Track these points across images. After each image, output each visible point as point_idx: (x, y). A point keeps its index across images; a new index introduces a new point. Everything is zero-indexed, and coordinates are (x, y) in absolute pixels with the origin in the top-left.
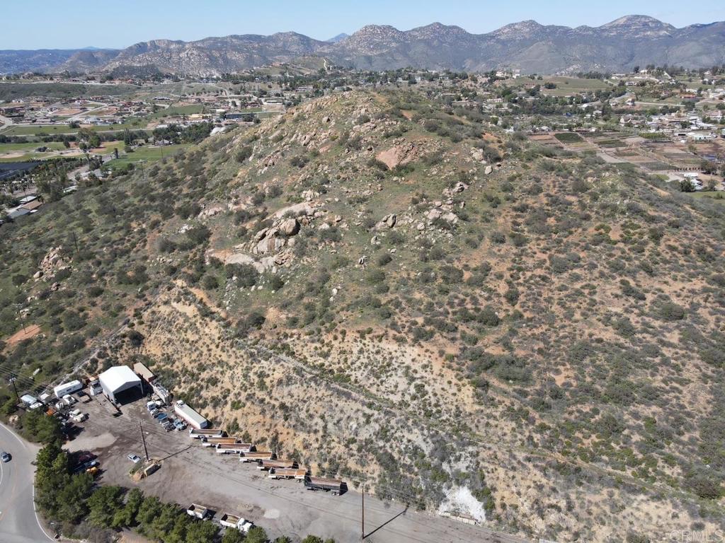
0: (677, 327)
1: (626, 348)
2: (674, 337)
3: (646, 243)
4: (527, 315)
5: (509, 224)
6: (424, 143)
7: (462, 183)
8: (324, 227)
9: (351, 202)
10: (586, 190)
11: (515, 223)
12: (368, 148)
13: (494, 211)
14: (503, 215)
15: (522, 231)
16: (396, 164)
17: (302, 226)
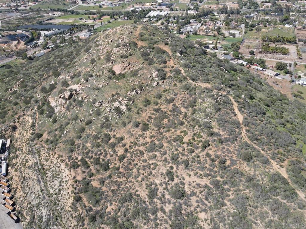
0: (175, 203)
1: (146, 204)
2: (168, 208)
3: (197, 148)
4: (121, 170)
5: (147, 117)
6: (135, 64)
7: (138, 90)
8: (80, 99)
9: (94, 89)
10: (194, 106)
11: (150, 118)
12: (111, 62)
13: (144, 108)
14: (147, 111)
15: (151, 123)
16: (119, 73)
17: (73, 96)
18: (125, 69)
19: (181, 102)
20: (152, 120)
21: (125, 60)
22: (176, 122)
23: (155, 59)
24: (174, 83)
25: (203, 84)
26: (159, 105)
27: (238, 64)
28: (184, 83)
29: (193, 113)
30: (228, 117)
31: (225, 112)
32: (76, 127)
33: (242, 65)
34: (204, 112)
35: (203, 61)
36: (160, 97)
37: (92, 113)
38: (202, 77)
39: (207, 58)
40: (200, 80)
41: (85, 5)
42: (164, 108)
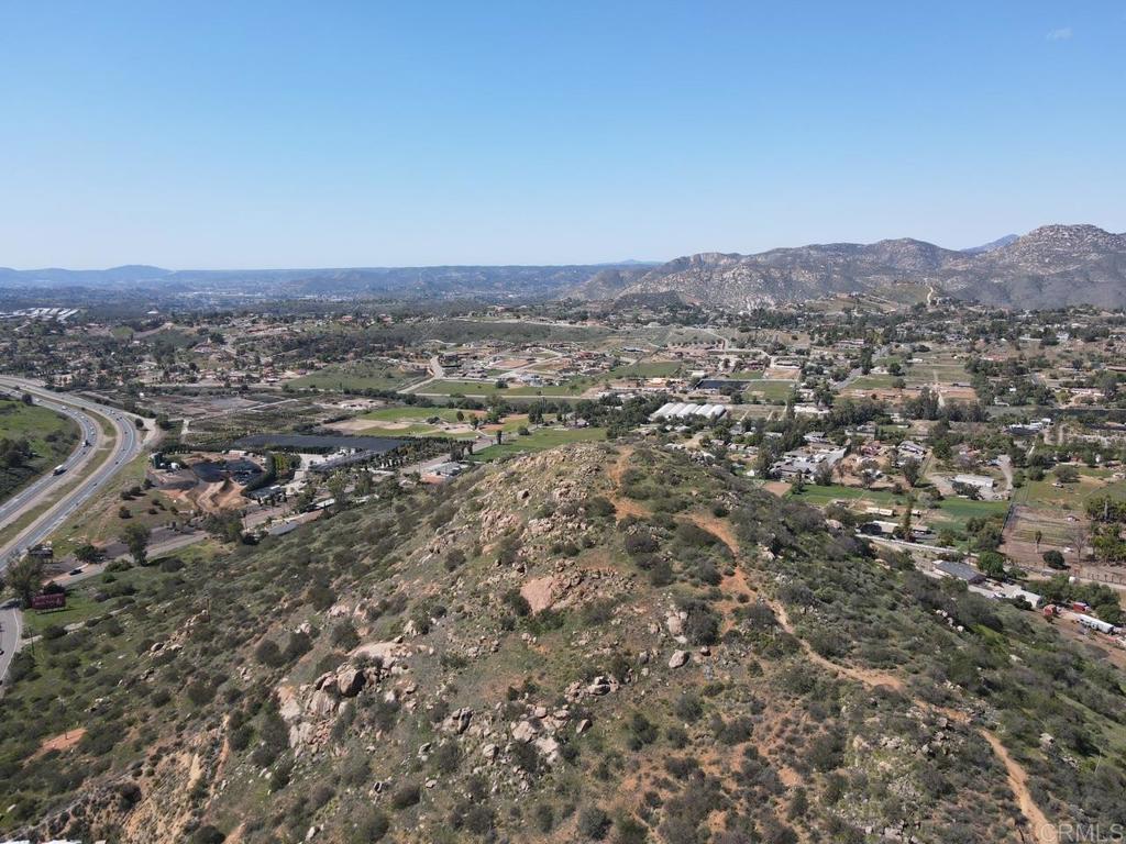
5: (640, 796)
6: (603, 577)
7: (611, 678)
8: (390, 696)
9: (445, 662)
10: (833, 766)
11: (652, 799)
12: (519, 567)
13: (629, 756)
14: (642, 771)
15: (655, 823)
16: (544, 607)
17: (367, 685)
18: (564, 596)
19: (780, 742)
20: (662, 810)
21: (568, 562)
22: (758, 828)
23: (677, 566)
24: (748, 661)
25: (867, 673)
26: (689, 749)
27: (1004, 600)
28: (789, 662)
29: (834, 797)
30: (989, 831)
31: (973, 804)
32: (355, 814)
33: (1021, 604)
34: (882, 795)
35: (861, 581)
36: (693, 712)
37: (424, 758)
38: (860, 645)
39: (877, 570)
40: (856, 656)
41: (453, 379)
42: (709, 759)
